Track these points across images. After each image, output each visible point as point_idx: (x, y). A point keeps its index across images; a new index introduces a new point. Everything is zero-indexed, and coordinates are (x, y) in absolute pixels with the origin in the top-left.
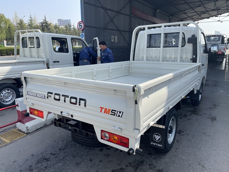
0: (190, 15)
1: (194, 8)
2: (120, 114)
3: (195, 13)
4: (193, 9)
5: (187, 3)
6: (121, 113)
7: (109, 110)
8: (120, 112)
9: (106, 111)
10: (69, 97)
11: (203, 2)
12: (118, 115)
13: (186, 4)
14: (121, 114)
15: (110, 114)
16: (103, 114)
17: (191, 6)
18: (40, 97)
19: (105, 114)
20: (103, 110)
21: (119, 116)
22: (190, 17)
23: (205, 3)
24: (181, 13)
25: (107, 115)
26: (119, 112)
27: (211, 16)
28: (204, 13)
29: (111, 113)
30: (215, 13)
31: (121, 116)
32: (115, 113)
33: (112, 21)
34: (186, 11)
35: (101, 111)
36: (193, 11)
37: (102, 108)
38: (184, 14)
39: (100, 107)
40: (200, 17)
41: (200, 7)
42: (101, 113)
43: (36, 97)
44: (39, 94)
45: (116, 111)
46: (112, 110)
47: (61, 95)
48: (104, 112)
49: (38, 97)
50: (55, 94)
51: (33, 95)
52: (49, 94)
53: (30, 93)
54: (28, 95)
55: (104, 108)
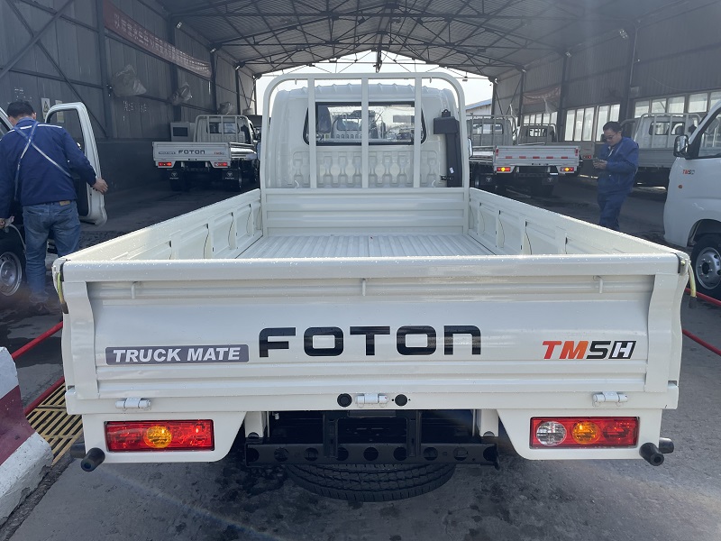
0: (264, 50)
1: (276, 33)
2: (623, 350)
3: (279, 48)
4: (275, 35)
5: (263, 15)
6: (630, 345)
7: (583, 345)
8: (624, 344)
9: (570, 351)
10: (394, 331)
11: (302, 18)
12: (615, 355)
13: (259, 18)
14: (627, 351)
15: (585, 356)
16: (556, 362)
17: (271, 25)
18: (210, 361)
19: (567, 362)
20: (558, 350)
21: (621, 356)
22: (263, 57)
23: (306, 20)
24: (242, 42)
25: (575, 362)
26: (619, 345)
27: (317, 58)
28: (300, 47)
29: (588, 352)
30: (328, 50)
31: (626, 355)
32: (605, 351)
33: (38, 43)
34: (258, 38)
35: (548, 356)
36: (273, 41)
37: (551, 345)
38: (250, 45)
39: (545, 343)
40: (289, 61)
41: (294, 31)
42: (547, 362)
43: (178, 362)
44: (206, 348)
45: (608, 343)
46: (594, 343)
47: (346, 332)
48: (563, 356)
49: (192, 361)
50: (310, 333)
51: (156, 359)
52: (270, 339)
53: (136, 352)
54: (118, 363)
55: (559, 343)
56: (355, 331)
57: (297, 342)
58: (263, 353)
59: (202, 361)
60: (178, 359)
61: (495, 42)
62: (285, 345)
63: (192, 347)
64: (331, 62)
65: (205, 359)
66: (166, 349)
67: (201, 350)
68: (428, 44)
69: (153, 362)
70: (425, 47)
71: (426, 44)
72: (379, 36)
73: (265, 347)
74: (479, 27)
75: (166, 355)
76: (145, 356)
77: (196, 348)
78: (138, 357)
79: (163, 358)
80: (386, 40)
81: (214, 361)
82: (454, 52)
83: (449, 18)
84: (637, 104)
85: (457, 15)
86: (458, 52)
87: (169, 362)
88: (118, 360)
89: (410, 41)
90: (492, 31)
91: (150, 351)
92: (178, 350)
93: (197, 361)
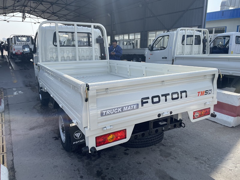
6: (211, 90)
7: (204, 92)
10: (170, 94)
15: (204, 94)
18: (129, 110)
19: (202, 96)
21: (210, 93)
42: (198, 97)
43: (121, 112)
44: (128, 106)
45: (208, 91)
46: (206, 91)
47: (161, 96)
48: (201, 95)
49: (125, 111)
50: (153, 97)
51: (115, 112)
52: (144, 101)
53: (109, 111)
54: (104, 116)
55: (200, 92)
56: (162, 95)
57: (150, 101)
58: (142, 105)
59: (127, 111)
60: (121, 111)
61: (69, 14)
62: (147, 102)
63: (124, 107)
64: (4, 15)
65: (128, 110)
66: (118, 108)
67: (127, 107)
68: (43, 12)
69: (114, 113)
70: (42, 13)
71: (42, 12)
72: (23, 7)
73: (143, 103)
74: (63, 8)
75: (118, 110)
76: (112, 112)
77: (125, 107)
78: (110, 113)
79: (117, 111)
80: (27, 9)
81: (130, 110)
82: (53, 15)
83: (52, 4)
84: (115, 36)
85: (55, 3)
86: (55, 16)
87: (119, 112)
88: (104, 115)
89: (36, 10)
90: (68, 10)
91: (113, 110)
92: (121, 108)
93: (126, 111)
